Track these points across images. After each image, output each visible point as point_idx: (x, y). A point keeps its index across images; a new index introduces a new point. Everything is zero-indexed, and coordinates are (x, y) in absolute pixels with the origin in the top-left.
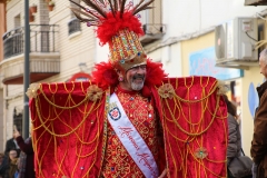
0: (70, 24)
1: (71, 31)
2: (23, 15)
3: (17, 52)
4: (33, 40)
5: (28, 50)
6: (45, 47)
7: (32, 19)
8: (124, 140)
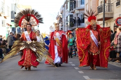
0: (117, 3)
1: (117, 5)
2: (103, 1)
3: (101, 12)
4: (106, 8)
5: (104, 11)
6: (109, 10)
7: (106, 2)
8: (93, 38)
